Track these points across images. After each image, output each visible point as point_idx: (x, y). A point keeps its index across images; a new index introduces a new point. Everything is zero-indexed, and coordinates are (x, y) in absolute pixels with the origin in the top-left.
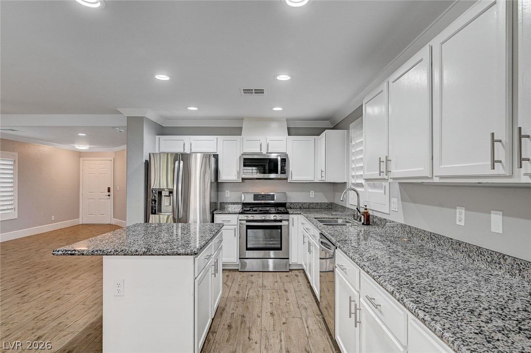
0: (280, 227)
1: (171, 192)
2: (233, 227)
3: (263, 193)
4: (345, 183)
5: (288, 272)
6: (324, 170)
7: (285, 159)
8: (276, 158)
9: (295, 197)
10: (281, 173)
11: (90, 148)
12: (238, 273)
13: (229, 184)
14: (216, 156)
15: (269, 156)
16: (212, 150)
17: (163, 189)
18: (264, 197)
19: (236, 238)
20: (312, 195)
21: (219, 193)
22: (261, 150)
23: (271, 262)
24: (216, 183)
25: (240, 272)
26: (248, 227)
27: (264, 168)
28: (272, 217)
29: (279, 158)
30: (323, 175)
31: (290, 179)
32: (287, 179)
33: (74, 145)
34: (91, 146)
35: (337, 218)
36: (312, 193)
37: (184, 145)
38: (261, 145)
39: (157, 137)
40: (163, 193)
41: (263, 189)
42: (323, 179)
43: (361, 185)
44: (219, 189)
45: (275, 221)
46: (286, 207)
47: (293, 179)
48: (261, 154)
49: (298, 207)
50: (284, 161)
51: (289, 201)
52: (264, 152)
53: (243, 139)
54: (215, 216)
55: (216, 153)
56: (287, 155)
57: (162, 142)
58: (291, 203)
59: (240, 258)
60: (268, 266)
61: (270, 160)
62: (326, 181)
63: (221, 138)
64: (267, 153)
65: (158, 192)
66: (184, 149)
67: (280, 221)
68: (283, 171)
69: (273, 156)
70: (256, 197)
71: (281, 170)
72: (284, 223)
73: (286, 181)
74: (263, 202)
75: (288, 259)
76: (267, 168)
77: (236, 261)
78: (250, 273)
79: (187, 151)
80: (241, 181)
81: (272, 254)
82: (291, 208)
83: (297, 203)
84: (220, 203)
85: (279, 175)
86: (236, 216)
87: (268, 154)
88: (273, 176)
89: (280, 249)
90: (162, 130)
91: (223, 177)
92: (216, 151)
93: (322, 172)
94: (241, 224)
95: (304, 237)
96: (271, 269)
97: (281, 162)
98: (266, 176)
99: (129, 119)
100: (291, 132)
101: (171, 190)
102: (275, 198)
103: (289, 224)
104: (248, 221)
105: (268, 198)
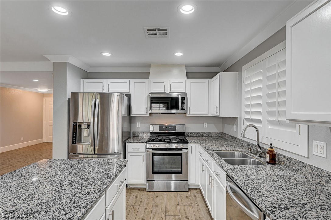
0: (181, 155)
1: (89, 126)
2: (142, 154)
3: (166, 125)
4: (236, 118)
5: (187, 192)
6: (218, 107)
7: (184, 97)
8: (176, 96)
9: (191, 128)
10: (181, 109)
11: (49, 91)
12: (146, 192)
13: (140, 117)
14: (128, 95)
15: (171, 95)
16: (126, 90)
17: (82, 123)
18: (167, 127)
19: (144, 163)
20: (205, 126)
21: (132, 124)
22: (165, 90)
23: (172, 183)
24: (128, 117)
25: (147, 191)
26: (154, 155)
27: (168, 104)
28: (174, 146)
29: (180, 97)
30: (218, 110)
31: (189, 114)
32: (186, 113)
33: (37, 89)
34: (49, 90)
35: (233, 150)
36: (205, 124)
37: (103, 86)
38: (165, 86)
39: (82, 80)
40: (83, 126)
41: (167, 121)
42: (218, 114)
43: (259, 121)
44: (132, 121)
45: (177, 149)
46: (184, 135)
47: (191, 114)
48: (164, 93)
49: (194, 136)
50: (183, 99)
51: (187, 131)
52: (168, 92)
53: (150, 81)
54: (127, 144)
55: (128, 92)
56: (186, 94)
57: (86, 84)
58: (189, 133)
59: (147, 180)
60: (170, 187)
61: (172, 98)
62: (220, 116)
63: (132, 81)
64: (170, 92)
65: (79, 125)
66: (103, 90)
67: (181, 149)
68: (183, 107)
69: (174, 95)
70: (161, 128)
71: (181, 107)
72: (184, 151)
73: (185, 115)
74: (166, 131)
75: (187, 181)
76: (169, 105)
77: (144, 182)
78: (156, 192)
79: (106, 91)
80: (149, 115)
81: (173, 176)
82: (189, 137)
83: (194, 132)
84: (133, 132)
85: (179, 111)
86: (144, 145)
87: (170, 94)
88: (174, 111)
89: (181, 173)
90: (87, 75)
91: (134, 112)
92: (128, 91)
93: (216, 108)
94: (148, 151)
95: (202, 166)
96: (173, 189)
97: (181, 99)
98: (169, 111)
99: (55, 64)
100: (189, 75)
101: (89, 124)
102: (176, 129)
103: (188, 152)
104: (154, 149)
105: (170, 128)
